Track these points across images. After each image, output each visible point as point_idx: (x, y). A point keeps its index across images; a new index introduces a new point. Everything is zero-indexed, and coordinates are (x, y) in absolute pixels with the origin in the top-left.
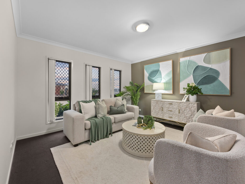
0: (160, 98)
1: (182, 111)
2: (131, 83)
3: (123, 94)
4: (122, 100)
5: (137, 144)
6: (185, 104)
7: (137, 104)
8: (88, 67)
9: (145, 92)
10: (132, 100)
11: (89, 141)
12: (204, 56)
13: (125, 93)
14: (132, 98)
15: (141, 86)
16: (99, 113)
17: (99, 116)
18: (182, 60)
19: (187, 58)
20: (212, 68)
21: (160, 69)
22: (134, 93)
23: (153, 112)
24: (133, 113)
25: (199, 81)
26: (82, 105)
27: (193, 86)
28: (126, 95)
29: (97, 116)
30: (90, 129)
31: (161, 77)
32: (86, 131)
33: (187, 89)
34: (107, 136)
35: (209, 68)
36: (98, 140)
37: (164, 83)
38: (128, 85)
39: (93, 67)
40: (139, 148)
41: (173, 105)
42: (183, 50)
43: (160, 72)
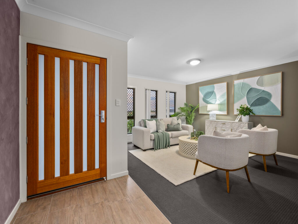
0: (214, 119)
1: (234, 130)
2: (185, 104)
3: (178, 115)
4: (178, 120)
5: (190, 150)
6: (237, 124)
7: (192, 124)
8: (147, 91)
9: (200, 112)
10: (186, 120)
11: (153, 149)
12: (258, 78)
13: (180, 113)
14: (186, 118)
15: (195, 107)
16: (159, 129)
17: (160, 131)
18: (236, 82)
19: (241, 81)
20: (264, 90)
21: (215, 91)
22: (189, 114)
23: (207, 131)
24: (188, 131)
25: (253, 102)
26: (148, 122)
27: (245, 107)
28: (180, 115)
29: (158, 131)
30: (154, 140)
31: (216, 99)
32: (151, 141)
33: (240, 110)
34: (166, 147)
35: (262, 91)
36: (160, 149)
37: (219, 104)
38: (183, 106)
39: (152, 90)
40: (191, 153)
41: (226, 125)
42: (238, 72)
43: (215, 93)
